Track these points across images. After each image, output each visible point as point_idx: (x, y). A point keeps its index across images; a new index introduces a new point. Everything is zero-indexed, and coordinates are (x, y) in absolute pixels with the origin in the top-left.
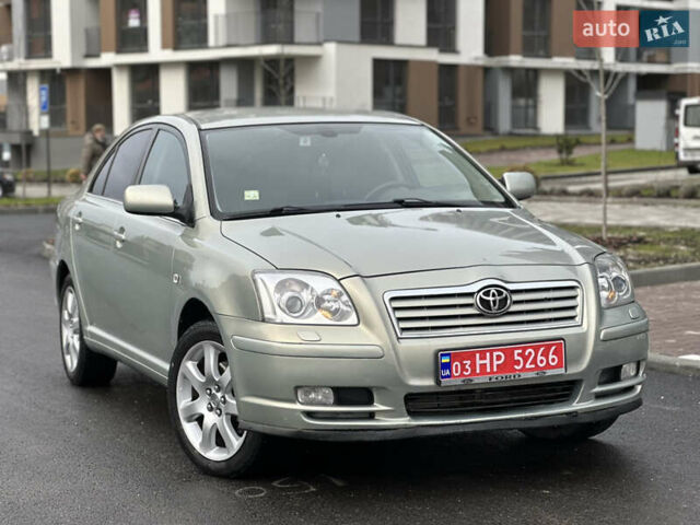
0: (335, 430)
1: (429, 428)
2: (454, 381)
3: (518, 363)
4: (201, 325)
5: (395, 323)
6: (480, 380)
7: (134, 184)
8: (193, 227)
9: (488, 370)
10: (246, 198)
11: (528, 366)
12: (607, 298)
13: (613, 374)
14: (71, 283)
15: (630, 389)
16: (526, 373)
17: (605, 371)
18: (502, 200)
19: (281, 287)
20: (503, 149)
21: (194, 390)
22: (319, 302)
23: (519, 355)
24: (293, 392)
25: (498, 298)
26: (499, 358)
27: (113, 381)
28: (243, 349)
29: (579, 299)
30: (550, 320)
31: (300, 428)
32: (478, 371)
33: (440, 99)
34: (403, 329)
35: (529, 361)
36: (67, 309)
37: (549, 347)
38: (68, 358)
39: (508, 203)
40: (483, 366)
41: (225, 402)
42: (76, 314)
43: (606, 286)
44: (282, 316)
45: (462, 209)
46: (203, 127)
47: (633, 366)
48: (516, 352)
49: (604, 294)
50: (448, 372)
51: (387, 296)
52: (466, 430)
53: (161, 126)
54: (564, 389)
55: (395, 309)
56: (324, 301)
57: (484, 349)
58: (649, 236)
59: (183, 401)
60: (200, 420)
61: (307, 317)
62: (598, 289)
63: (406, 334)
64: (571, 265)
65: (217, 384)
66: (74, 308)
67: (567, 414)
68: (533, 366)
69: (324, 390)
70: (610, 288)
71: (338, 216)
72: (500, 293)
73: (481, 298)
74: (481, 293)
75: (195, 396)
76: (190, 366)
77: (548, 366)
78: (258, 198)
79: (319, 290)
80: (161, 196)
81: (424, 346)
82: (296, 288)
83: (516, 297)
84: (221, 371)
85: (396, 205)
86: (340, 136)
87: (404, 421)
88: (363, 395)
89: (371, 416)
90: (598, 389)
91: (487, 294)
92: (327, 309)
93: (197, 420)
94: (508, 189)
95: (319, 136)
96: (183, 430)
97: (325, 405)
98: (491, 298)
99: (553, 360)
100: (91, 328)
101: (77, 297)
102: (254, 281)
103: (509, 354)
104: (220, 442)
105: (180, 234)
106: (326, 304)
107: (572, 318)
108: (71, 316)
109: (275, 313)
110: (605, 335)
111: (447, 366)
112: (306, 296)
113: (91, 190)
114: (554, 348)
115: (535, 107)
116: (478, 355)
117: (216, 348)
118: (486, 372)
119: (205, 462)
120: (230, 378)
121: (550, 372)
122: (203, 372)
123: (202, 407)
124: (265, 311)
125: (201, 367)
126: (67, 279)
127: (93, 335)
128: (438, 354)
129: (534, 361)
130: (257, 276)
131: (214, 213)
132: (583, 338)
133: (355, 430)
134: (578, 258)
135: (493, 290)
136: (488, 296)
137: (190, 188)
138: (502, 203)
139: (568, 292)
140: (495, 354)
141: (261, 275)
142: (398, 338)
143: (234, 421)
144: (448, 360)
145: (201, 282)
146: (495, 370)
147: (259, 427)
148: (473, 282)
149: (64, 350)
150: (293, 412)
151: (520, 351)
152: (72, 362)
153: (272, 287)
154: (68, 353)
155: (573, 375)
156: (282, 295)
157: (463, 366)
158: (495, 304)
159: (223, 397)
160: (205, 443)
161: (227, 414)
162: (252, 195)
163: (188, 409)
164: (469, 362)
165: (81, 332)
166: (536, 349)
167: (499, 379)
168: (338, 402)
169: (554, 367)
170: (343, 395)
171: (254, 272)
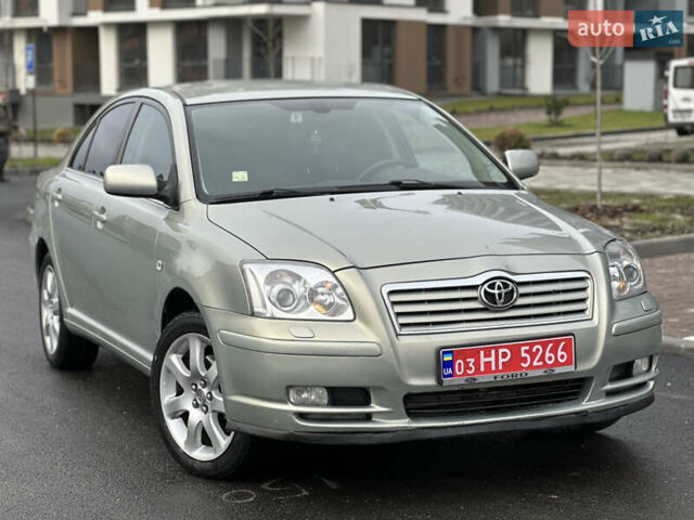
0: (329, 433)
1: (428, 431)
2: (457, 379)
3: (525, 360)
4: (185, 317)
5: (394, 319)
6: (485, 379)
7: (114, 163)
8: (178, 210)
9: (493, 369)
10: (234, 180)
11: (535, 363)
12: (619, 288)
13: (625, 370)
14: (50, 262)
15: (643, 385)
16: (533, 370)
17: (616, 368)
18: (505, 180)
19: (272, 278)
20: (492, 110)
21: (178, 385)
22: (313, 293)
23: (526, 351)
24: (284, 391)
25: (503, 291)
26: (504, 355)
27: (95, 364)
28: (230, 344)
29: (589, 291)
30: (559, 314)
31: (291, 430)
32: (482, 369)
33: (429, 58)
34: (403, 325)
35: (537, 359)
36: (46, 288)
37: (559, 342)
38: (48, 339)
39: (511, 185)
40: (488, 364)
41: (211, 398)
42: (56, 296)
43: (617, 275)
44: (271, 310)
45: (462, 191)
46: (189, 102)
47: (646, 360)
48: (523, 349)
49: (615, 284)
50: (450, 371)
51: (385, 290)
52: (470, 432)
53: (143, 100)
54: (573, 387)
55: (394, 303)
56: (317, 294)
57: (490, 346)
58: (644, 204)
59: (167, 397)
60: (185, 416)
61: (299, 312)
62: (609, 279)
63: (405, 331)
64: (580, 254)
65: (203, 379)
66: (53, 290)
67: (576, 413)
68: (541, 363)
69: (317, 390)
70: (621, 278)
71: (332, 200)
72: (506, 286)
73: (485, 291)
74: (486, 286)
75: (180, 391)
76: (174, 359)
77: (557, 363)
78: (246, 179)
79: (312, 283)
80: (145, 177)
81: (424, 343)
82: (289, 280)
83: (522, 290)
84: (208, 365)
85: (393, 187)
86: (333, 111)
87: (403, 423)
88: (360, 395)
89: (368, 417)
90: (609, 387)
91: (492, 286)
92: (321, 303)
93: (181, 416)
94: (510, 169)
95: (311, 113)
96: (166, 427)
97: (318, 405)
98: (496, 291)
99: (562, 357)
100: (71, 311)
101: (56, 277)
102: (243, 271)
103: (515, 351)
104: (207, 441)
105: (163, 217)
106: (320, 298)
107: (582, 311)
108: (50, 296)
109: (265, 307)
110: (617, 329)
111: (450, 364)
112: (298, 289)
113: (71, 165)
114: (563, 344)
115: (523, 67)
116: (482, 352)
117: (202, 341)
118: (491, 370)
119: (190, 461)
120: (216, 374)
121: (558, 370)
122: (188, 366)
123: (187, 403)
124: (254, 304)
125: (186, 360)
126: (46, 258)
127: (73, 318)
128: (440, 351)
129: (542, 359)
130: (246, 267)
131: (200, 196)
132: (594, 331)
133: (351, 433)
134: (587, 246)
135: (498, 283)
136: (493, 289)
137: (174, 169)
138: (505, 184)
139: (578, 284)
140: (501, 351)
141: (252, 266)
142: (397, 335)
143: (221, 419)
144: (450, 358)
145: (186, 269)
146: (500, 368)
147: (248, 429)
148: (477, 273)
149: (44, 331)
150: (285, 413)
151: (527, 348)
152: (52, 344)
153: (261, 280)
154: (48, 334)
155: (582, 372)
156: (272, 288)
157: (467, 364)
158: (500, 298)
159: (210, 393)
160: (190, 441)
161: (213, 411)
162: (240, 176)
163: (172, 405)
164: (473, 360)
165: (60, 313)
166: (544, 346)
167: (504, 377)
168: (333, 402)
169: (563, 364)
170: (338, 395)
171: (243, 262)
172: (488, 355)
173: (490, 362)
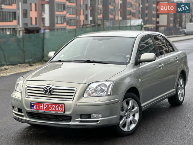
172: (41, 105)
173: (42, 107)
